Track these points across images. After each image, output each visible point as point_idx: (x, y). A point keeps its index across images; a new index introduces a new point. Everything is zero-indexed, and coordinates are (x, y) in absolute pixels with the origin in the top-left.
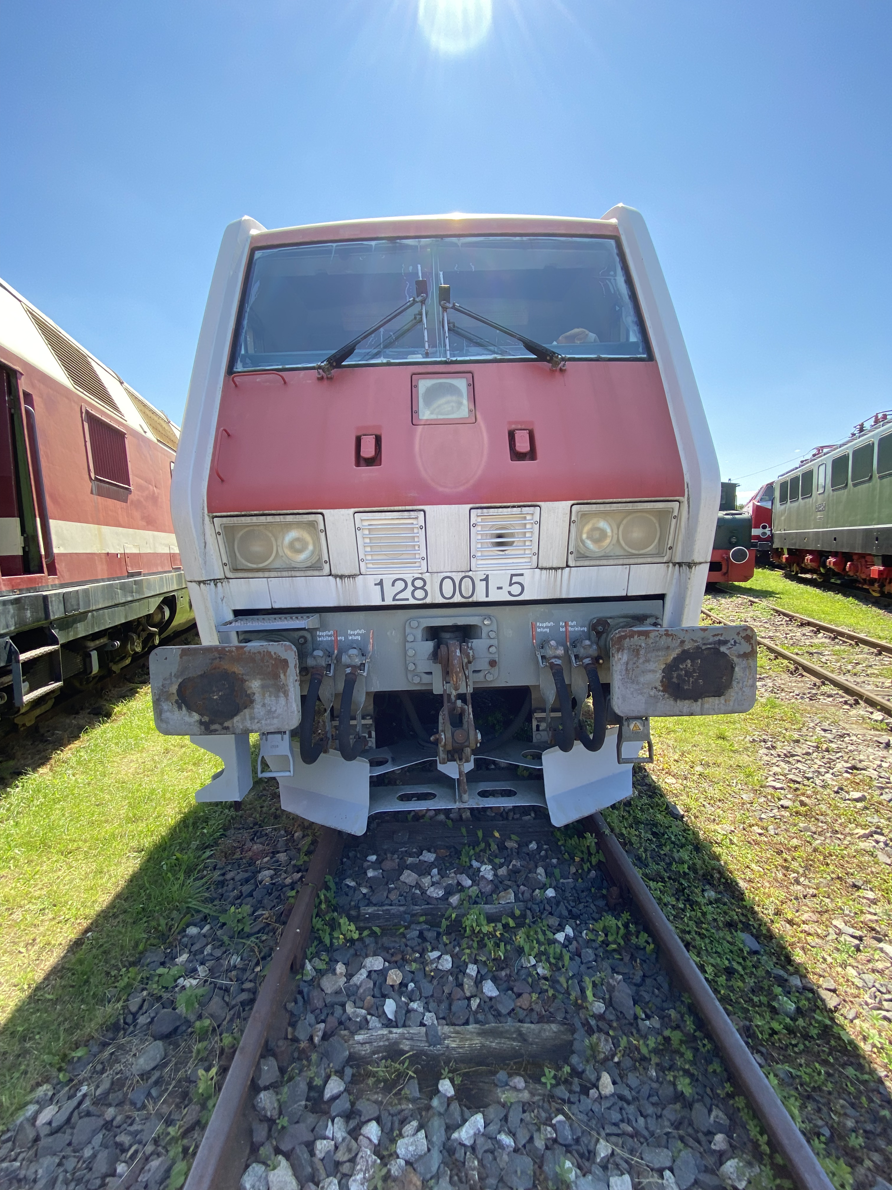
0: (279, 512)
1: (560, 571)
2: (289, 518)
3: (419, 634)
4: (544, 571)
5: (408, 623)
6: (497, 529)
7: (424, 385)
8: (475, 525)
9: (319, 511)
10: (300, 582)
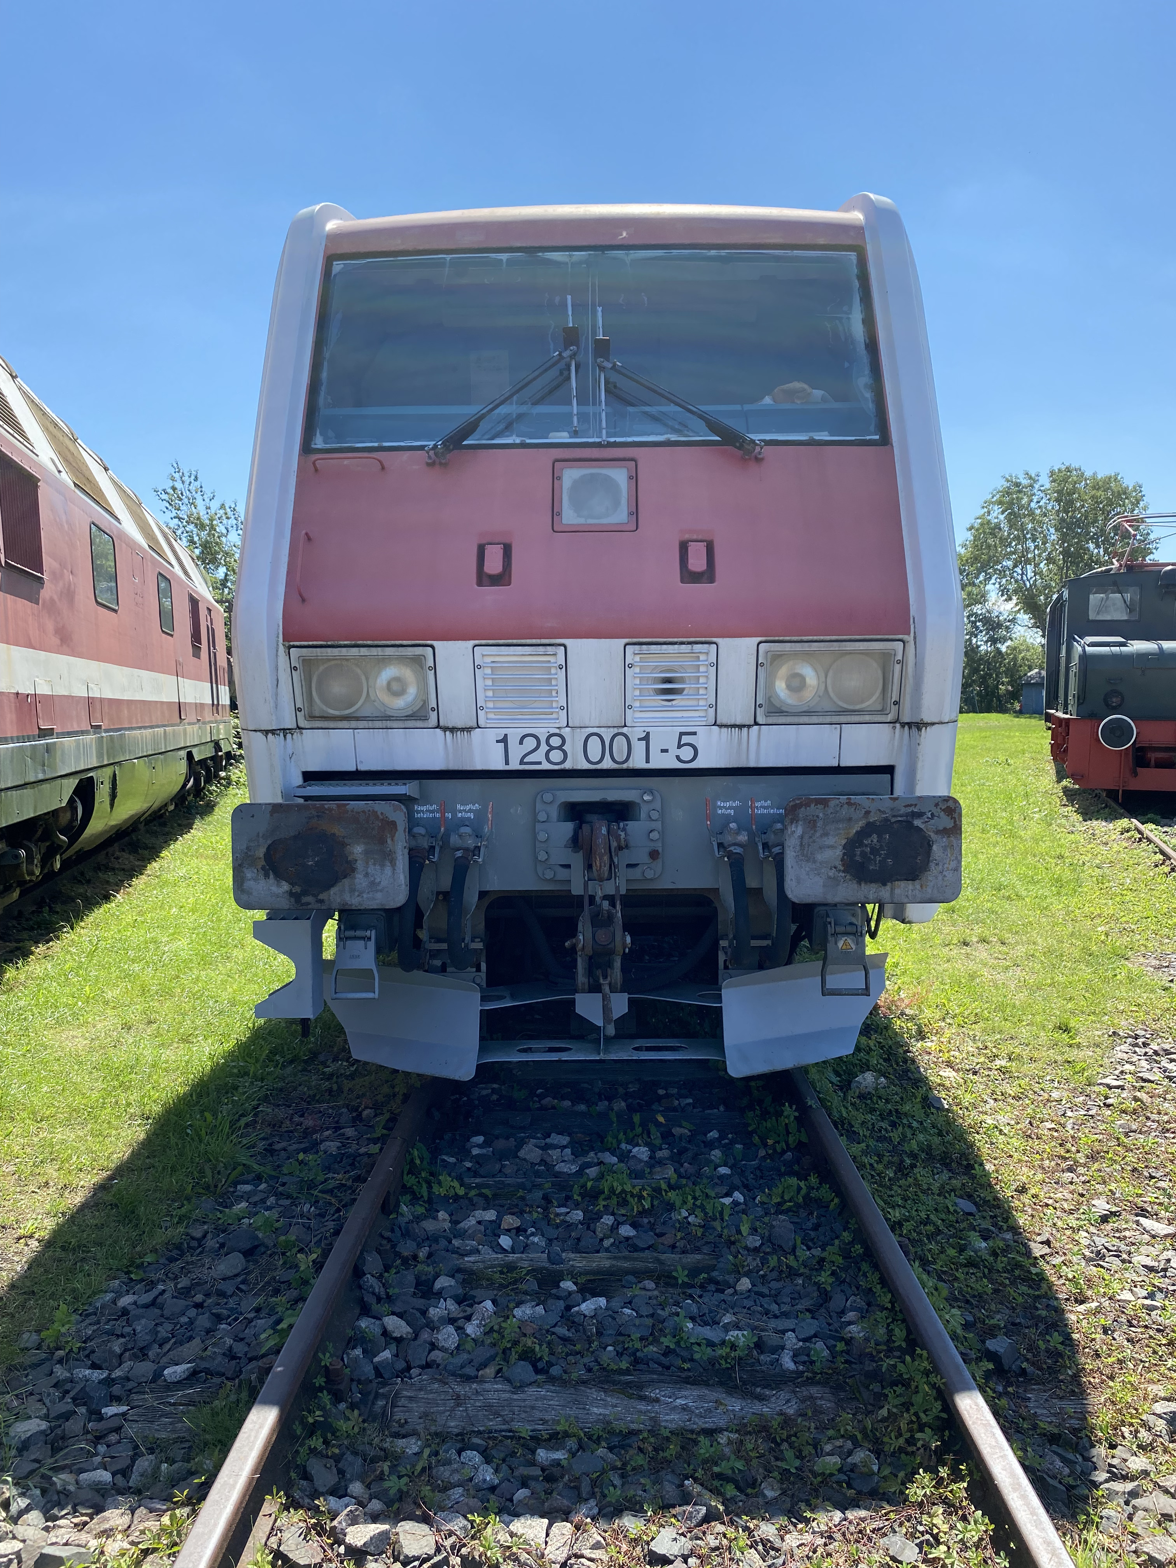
0: (376, 643)
1: (745, 730)
2: (389, 651)
3: (554, 812)
4: (724, 730)
5: (539, 797)
6: (661, 672)
7: (570, 475)
8: (631, 666)
9: (429, 642)
10: (397, 735)
